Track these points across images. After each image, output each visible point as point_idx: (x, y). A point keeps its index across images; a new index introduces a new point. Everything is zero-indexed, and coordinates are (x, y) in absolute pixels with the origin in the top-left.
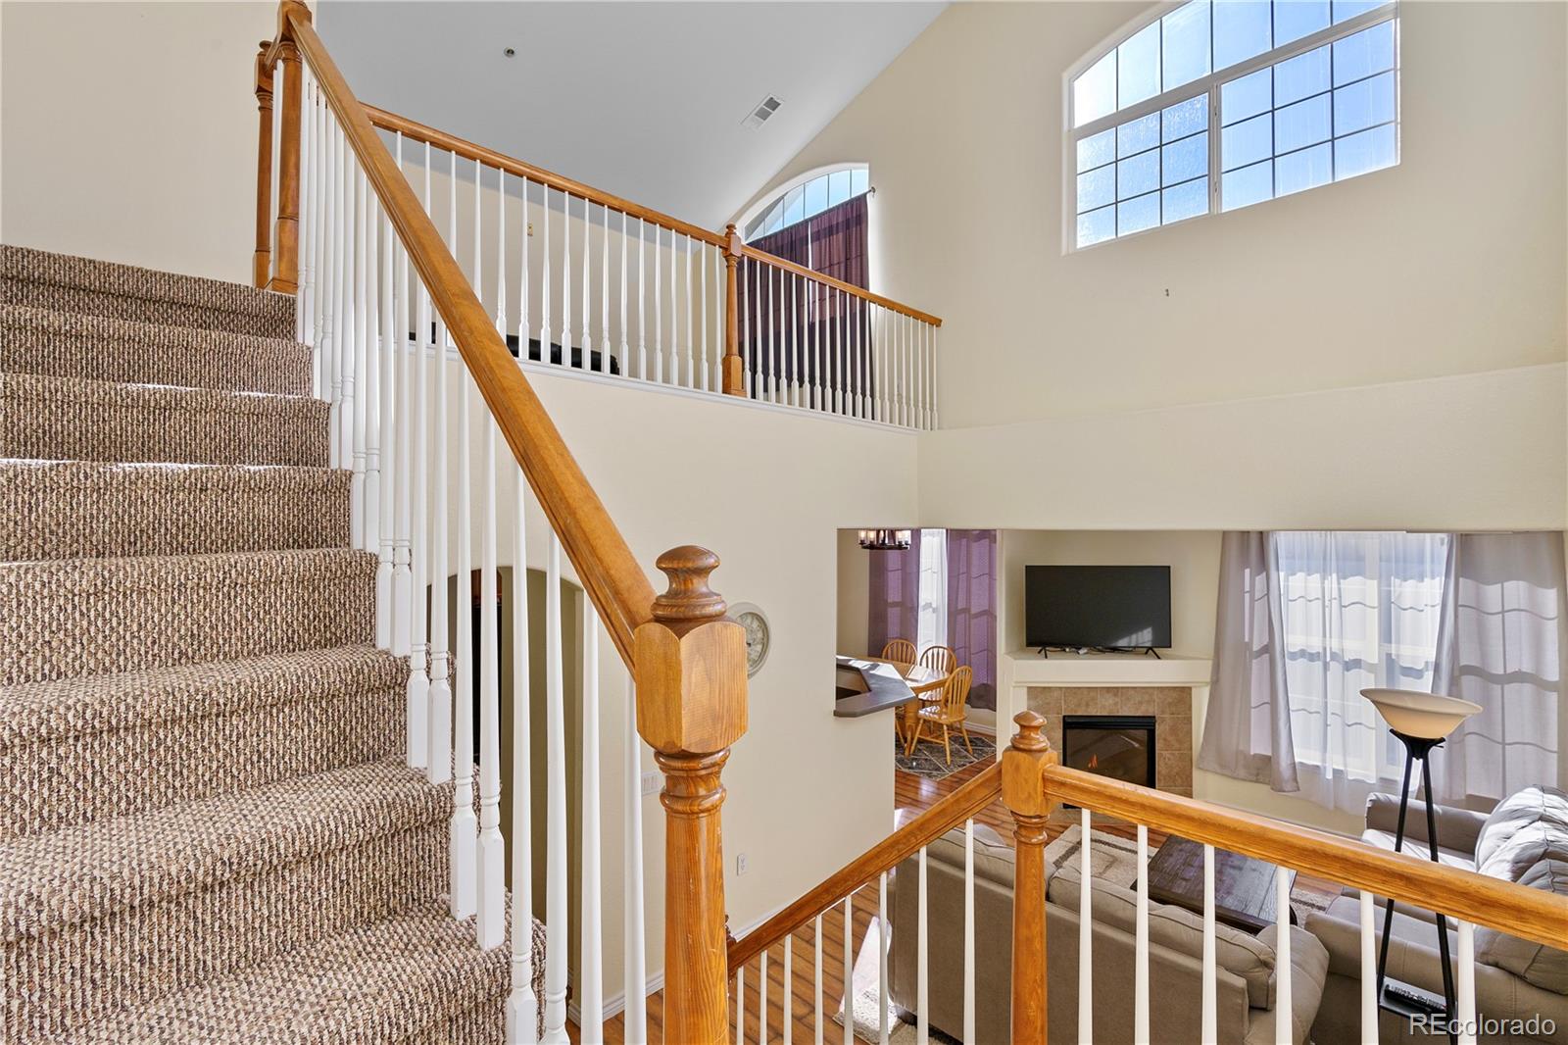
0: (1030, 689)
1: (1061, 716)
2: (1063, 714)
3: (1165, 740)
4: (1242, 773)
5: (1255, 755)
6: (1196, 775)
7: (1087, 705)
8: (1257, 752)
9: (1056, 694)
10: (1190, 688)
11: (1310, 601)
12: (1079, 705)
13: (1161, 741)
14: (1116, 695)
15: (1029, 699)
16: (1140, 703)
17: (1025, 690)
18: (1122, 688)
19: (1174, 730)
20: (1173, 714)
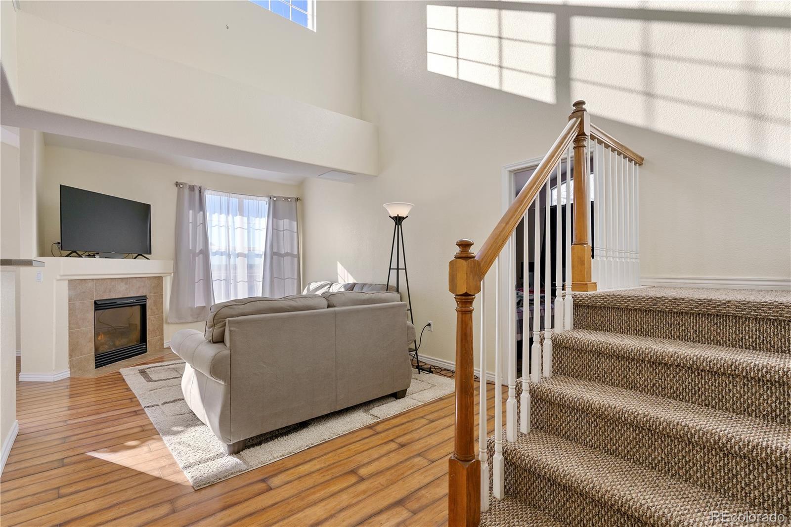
0: (70, 281)
1: (94, 300)
2: (95, 299)
3: (151, 309)
4: (190, 319)
5: (197, 307)
6: (165, 327)
7: (110, 291)
8: (198, 305)
9: (90, 284)
10: (162, 277)
11: (221, 227)
12: (105, 292)
13: (150, 310)
14: (126, 284)
15: (70, 289)
16: (139, 287)
17: (66, 283)
18: (130, 278)
19: (155, 303)
20: (155, 293)
